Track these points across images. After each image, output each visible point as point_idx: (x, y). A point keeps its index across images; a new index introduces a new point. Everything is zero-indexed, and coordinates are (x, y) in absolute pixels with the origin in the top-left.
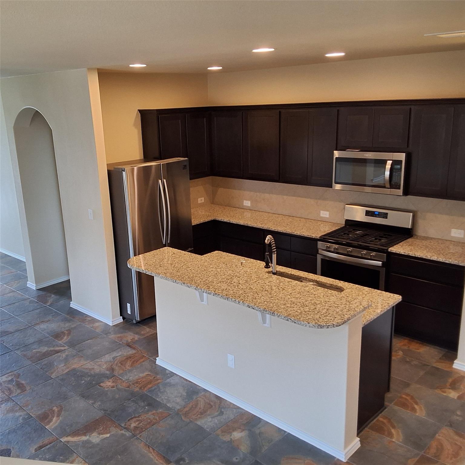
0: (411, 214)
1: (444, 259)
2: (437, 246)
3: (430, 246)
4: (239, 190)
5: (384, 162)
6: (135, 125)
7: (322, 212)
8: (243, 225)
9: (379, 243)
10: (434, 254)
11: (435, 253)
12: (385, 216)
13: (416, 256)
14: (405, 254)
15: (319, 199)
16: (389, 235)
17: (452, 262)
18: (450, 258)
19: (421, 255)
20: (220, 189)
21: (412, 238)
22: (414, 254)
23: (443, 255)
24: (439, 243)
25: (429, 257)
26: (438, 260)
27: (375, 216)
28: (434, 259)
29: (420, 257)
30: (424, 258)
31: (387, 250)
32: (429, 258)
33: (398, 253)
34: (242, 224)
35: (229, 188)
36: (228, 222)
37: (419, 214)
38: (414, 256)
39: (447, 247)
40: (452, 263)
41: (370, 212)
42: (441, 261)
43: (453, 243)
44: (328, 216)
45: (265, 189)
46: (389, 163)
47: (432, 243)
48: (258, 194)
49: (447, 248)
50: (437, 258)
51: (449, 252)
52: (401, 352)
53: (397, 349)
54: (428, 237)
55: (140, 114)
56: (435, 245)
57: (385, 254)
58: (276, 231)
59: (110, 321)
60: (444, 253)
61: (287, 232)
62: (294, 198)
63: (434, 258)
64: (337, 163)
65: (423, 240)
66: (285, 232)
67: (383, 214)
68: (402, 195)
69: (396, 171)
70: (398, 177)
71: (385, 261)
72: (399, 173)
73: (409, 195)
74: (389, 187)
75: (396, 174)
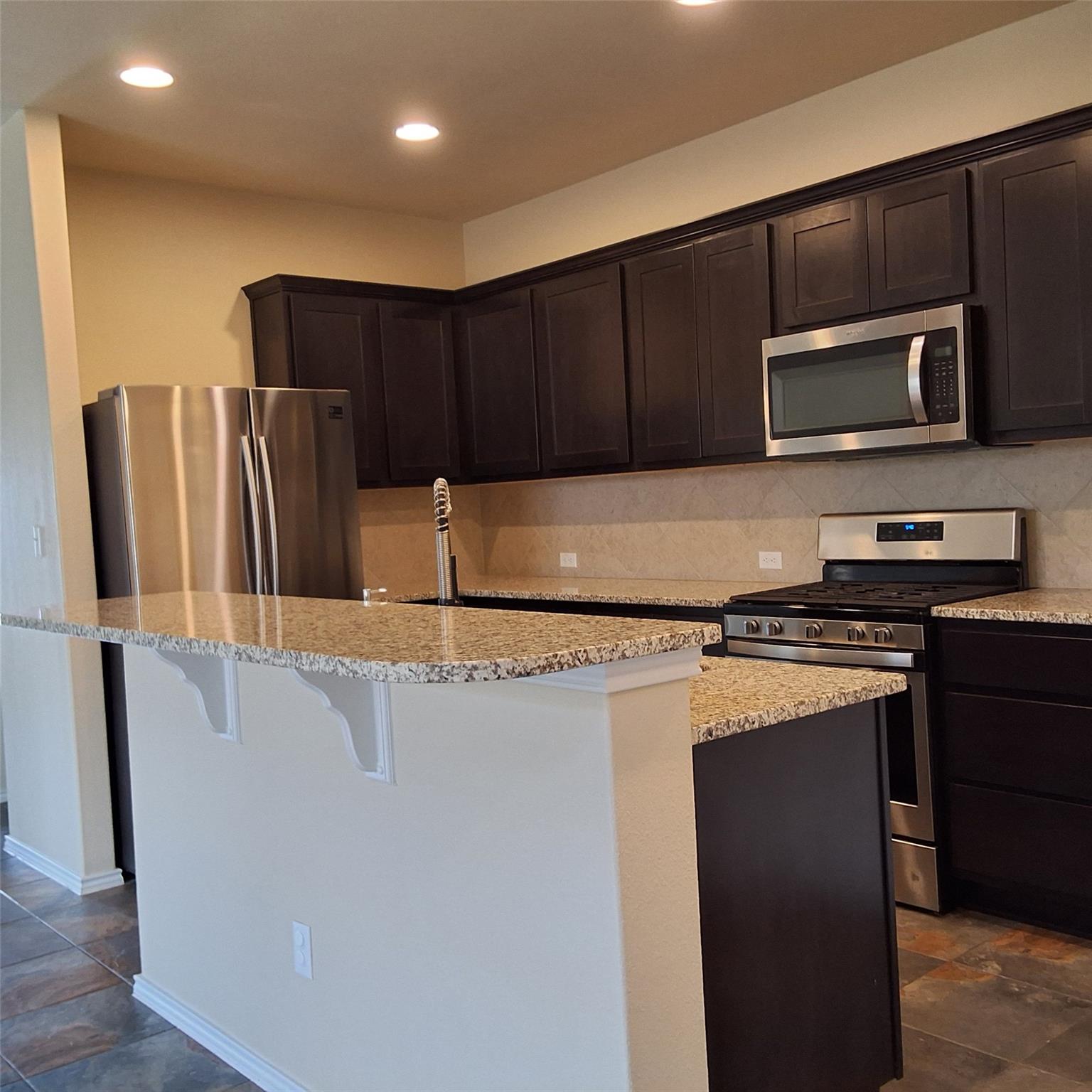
0: (1014, 514)
4: (548, 524)
5: (902, 344)
6: (231, 327)
7: (762, 554)
8: (529, 600)
12: (933, 532)
15: (752, 517)
19: (1035, 614)
20: (501, 529)
21: (1026, 591)
22: (1011, 615)
27: (905, 537)
28: (1078, 621)
29: (1032, 620)
30: (1045, 621)
31: (928, 611)
33: (963, 616)
34: (527, 598)
35: (523, 524)
36: (493, 596)
38: (1012, 618)
41: (889, 529)
44: (778, 565)
45: (613, 512)
46: (918, 344)
48: (594, 527)
52: (996, 966)
53: (983, 957)
55: (248, 300)
57: (922, 626)
58: (614, 601)
59: (77, 880)
61: (642, 602)
62: (686, 524)
64: (773, 375)
66: (636, 602)
67: (928, 528)
68: (969, 440)
69: (941, 366)
70: (948, 383)
71: (924, 649)
72: (951, 370)
73: (994, 444)
74: (926, 421)
75: (940, 374)
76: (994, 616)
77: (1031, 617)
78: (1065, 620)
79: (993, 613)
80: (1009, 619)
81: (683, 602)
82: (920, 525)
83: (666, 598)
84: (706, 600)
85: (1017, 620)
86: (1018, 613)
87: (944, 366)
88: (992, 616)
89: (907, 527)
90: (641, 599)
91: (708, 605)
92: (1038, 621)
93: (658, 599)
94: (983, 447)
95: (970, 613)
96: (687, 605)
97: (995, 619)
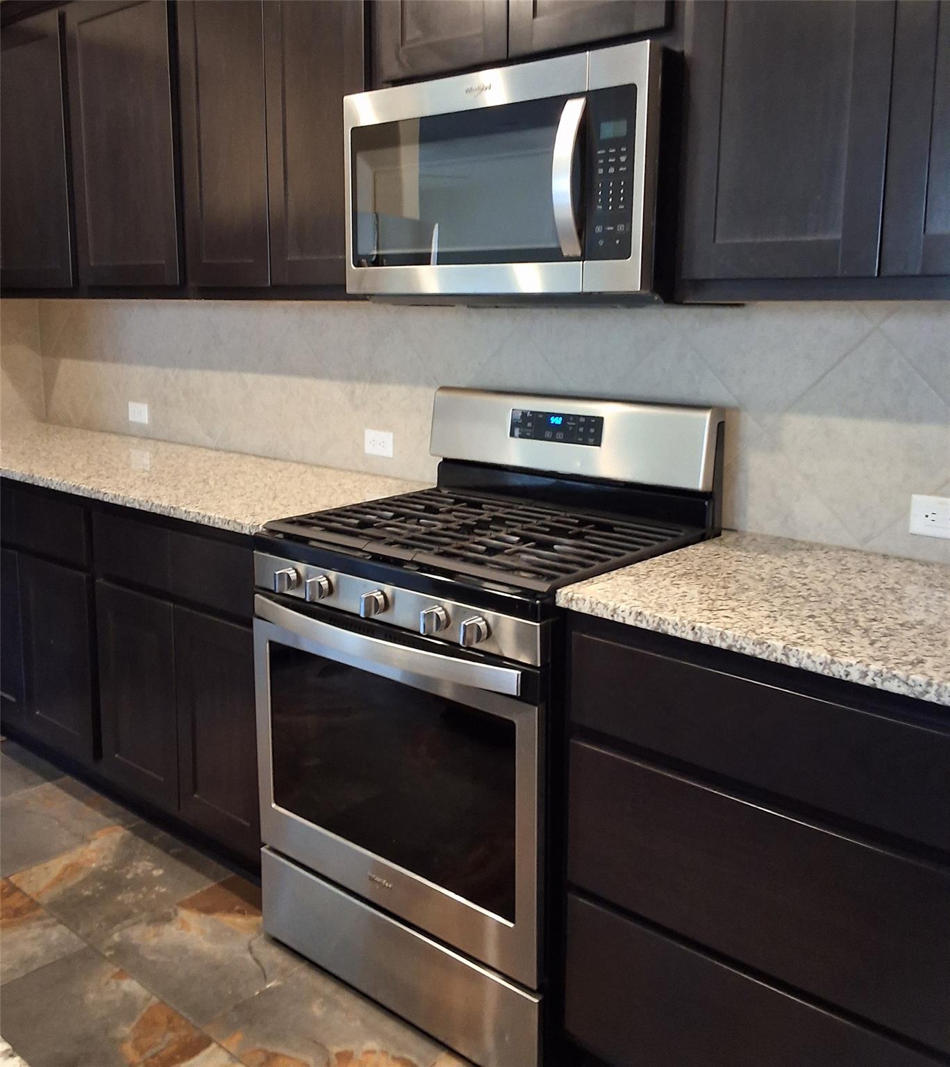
0: (707, 415)
1: (875, 667)
2: (834, 586)
3: (794, 583)
5: (548, 113)
7: (368, 433)
9: (528, 561)
10: (809, 629)
11: (819, 624)
12: (588, 431)
13: (705, 641)
14: (643, 625)
16: (600, 526)
17: (933, 690)
18: (912, 657)
19: (729, 633)
21: (716, 540)
22: (689, 628)
23: (866, 642)
24: (846, 570)
25: (775, 651)
26: (837, 671)
27: (548, 434)
28: (808, 665)
29: (724, 646)
30: (748, 651)
31: (552, 593)
32: (778, 656)
33: (607, 615)
37: (748, 426)
38: (690, 637)
39: (893, 590)
40: (931, 697)
42: (855, 677)
43: (920, 569)
44: (388, 452)
46: (572, 113)
47: (810, 568)
49: (891, 597)
50: (825, 656)
51: (902, 618)
54: (794, 541)
56: (823, 576)
57: (538, 623)
60: (875, 625)
63: (809, 656)
65: (765, 552)
67: (582, 425)
68: (643, 292)
69: (607, 155)
70: (617, 188)
71: (539, 665)
72: (623, 164)
73: (685, 302)
74: (579, 253)
75: (606, 170)
76: (659, 624)
77: (723, 640)
78: (784, 657)
79: (657, 620)
80: (684, 636)
81: (206, 520)
82: (571, 418)
83: (184, 509)
84: (235, 521)
85: (696, 640)
86: (700, 628)
87: (612, 155)
88: (655, 625)
89: (554, 420)
90: (153, 504)
91: (238, 530)
92: (734, 650)
93: (174, 509)
94: (666, 305)
95: (619, 611)
96: (211, 525)
97: (660, 631)
